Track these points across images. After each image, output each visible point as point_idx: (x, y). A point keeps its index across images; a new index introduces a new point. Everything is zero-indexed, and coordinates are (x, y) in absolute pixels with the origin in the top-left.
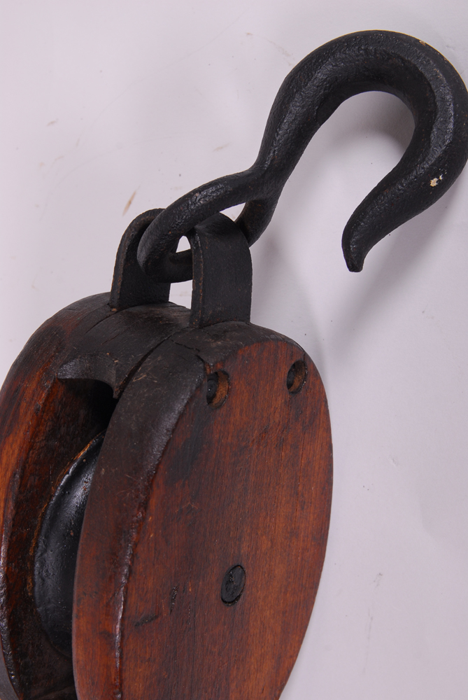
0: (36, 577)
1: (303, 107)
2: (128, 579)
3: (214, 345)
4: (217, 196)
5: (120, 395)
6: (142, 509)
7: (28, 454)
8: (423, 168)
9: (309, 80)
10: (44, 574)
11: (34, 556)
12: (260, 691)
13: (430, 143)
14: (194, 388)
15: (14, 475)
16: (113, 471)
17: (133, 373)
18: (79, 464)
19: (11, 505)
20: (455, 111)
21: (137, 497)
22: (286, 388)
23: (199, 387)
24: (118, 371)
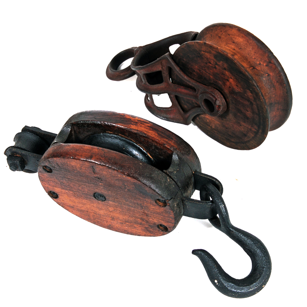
0: (112, 135)
1: (248, 244)
2: (108, 167)
3: (175, 204)
4: (222, 212)
5: (164, 172)
6: (128, 174)
7: (151, 139)
8: (221, 279)
9: (257, 247)
10: (113, 138)
11: (119, 135)
12: (63, 200)
13: (229, 282)
14: (162, 196)
15: (145, 134)
16: (141, 167)
17: (170, 177)
18: (146, 154)
19: (136, 132)
20: (238, 292)
21: (132, 174)
22: (160, 224)
23: (163, 197)
24: (172, 172)
